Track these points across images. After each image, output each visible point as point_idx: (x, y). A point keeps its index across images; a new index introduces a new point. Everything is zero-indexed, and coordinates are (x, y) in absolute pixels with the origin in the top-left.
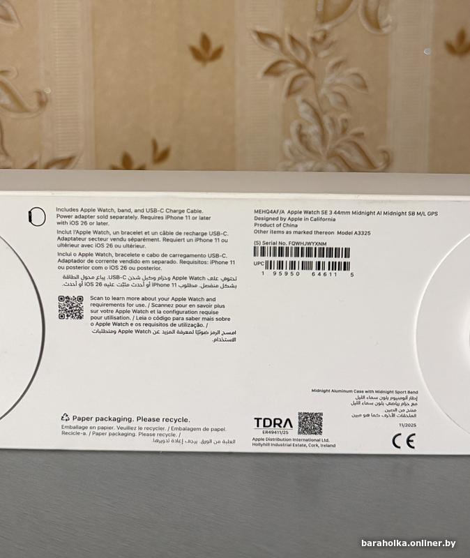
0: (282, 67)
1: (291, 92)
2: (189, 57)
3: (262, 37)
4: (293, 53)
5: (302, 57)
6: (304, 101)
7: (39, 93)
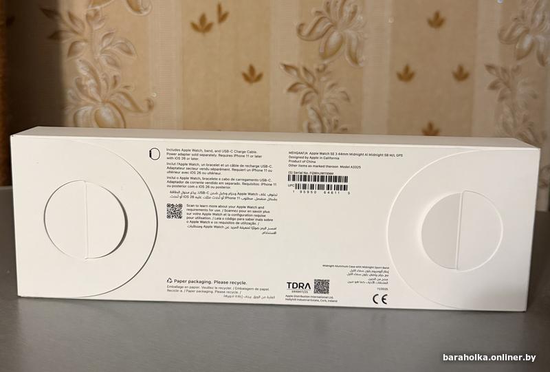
0: (298, 86)
1: (304, 102)
2: (242, 80)
3: (287, 67)
4: (305, 78)
5: (311, 80)
6: (312, 108)
7: (149, 101)
